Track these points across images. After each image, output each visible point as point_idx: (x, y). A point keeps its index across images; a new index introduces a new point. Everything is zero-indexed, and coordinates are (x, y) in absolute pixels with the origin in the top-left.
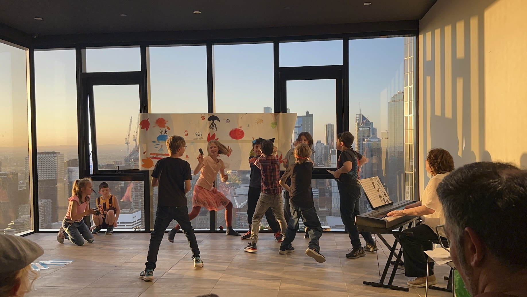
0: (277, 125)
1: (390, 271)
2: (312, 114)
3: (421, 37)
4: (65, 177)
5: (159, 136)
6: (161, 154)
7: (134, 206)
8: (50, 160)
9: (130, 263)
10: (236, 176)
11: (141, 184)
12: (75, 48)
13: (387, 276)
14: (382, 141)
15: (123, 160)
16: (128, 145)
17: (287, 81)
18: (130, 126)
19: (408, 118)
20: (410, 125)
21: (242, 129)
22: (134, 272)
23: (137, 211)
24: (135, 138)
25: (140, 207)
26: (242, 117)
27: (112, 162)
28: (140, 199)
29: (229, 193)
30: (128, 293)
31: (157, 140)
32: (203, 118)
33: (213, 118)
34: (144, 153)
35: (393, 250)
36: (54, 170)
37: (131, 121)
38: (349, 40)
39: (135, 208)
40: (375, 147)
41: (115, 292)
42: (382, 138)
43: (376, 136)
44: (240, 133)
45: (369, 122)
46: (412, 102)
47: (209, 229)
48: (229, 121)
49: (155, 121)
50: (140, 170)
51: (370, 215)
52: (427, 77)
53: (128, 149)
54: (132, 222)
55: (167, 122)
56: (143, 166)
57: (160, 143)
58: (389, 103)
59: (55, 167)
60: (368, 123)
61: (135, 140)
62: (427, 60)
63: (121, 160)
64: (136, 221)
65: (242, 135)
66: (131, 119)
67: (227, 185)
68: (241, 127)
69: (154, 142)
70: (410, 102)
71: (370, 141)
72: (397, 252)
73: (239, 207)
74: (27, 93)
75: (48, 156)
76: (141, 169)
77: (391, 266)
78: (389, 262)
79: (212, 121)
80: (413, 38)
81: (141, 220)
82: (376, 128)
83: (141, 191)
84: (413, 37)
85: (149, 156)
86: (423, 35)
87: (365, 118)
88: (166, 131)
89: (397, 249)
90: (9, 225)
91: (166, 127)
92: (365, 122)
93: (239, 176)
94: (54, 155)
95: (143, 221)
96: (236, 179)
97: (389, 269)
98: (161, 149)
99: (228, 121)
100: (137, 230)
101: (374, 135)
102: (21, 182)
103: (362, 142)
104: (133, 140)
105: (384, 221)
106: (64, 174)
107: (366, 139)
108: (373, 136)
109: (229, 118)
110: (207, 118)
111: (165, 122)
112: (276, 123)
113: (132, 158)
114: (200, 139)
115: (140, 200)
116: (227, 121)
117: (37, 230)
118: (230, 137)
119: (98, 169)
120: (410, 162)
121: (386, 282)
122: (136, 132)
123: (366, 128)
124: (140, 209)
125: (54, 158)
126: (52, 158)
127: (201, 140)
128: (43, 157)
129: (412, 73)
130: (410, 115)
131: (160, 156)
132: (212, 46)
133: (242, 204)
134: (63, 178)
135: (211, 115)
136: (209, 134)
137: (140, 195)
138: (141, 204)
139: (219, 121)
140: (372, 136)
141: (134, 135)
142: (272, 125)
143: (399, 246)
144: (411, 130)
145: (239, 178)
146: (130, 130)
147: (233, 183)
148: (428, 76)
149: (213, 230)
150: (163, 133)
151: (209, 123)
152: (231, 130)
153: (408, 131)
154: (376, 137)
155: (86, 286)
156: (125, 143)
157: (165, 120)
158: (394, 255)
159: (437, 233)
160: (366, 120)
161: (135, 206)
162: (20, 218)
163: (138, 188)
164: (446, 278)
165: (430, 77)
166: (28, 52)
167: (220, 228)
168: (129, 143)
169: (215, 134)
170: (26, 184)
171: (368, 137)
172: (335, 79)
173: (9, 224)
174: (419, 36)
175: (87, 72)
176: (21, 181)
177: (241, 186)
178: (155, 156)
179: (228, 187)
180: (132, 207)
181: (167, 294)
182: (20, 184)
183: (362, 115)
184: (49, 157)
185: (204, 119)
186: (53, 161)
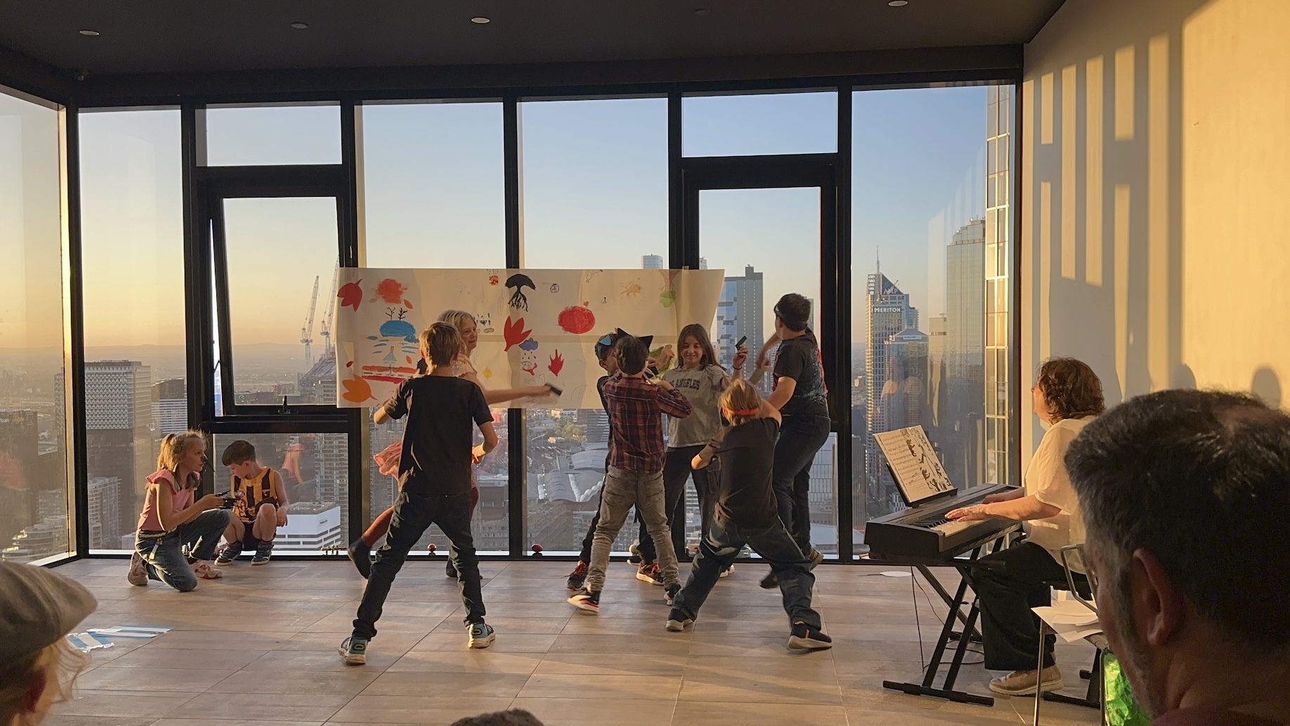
0: (674, 298)
1: (949, 656)
2: (762, 274)
3: (1028, 86)
4: (153, 424)
5: (384, 324)
6: (390, 368)
7: (322, 494)
8: (117, 380)
9: (314, 635)
10: (573, 423)
11: (340, 442)
12: (179, 106)
13: (940, 667)
14: (930, 340)
15: (297, 382)
16: (307, 345)
17: (700, 191)
18: (314, 298)
19: (993, 283)
20: (999, 300)
21: (590, 308)
22: (322, 655)
23: (330, 508)
24: (326, 328)
25: (336, 498)
26: (589, 277)
27: (270, 386)
28: (337, 478)
29: (556, 465)
30: (307, 706)
31: (380, 333)
32: (494, 281)
33: (518, 281)
34: (349, 365)
35: (955, 604)
36: (126, 406)
37: (316, 288)
38: (853, 92)
39: (327, 499)
40: (912, 356)
41: (275, 706)
42: (930, 334)
43: (917, 327)
44: (584, 317)
45: (899, 292)
46: (1004, 245)
47: (507, 553)
48: (557, 288)
49: (376, 287)
50: (338, 407)
51: (901, 519)
52: (1043, 184)
53: (308, 355)
54: (316, 534)
55: (405, 289)
56: (345, 396)
57: (387, 340)
58: (948, 249)
59: (128, 399)
60: (897, 296)
61: (327, 334)
62: (1042, 143)
63: (292, 382)
64: (326, 532)
65: (589, 322)
66: (317, 283)
67: (552, 445)
68: (586, 304)
69: (374, 338)
70: (1001, 245)
71: (902, 339)
72: (966, 610)
73: (579, 498)
74: (61, 216)
75: (111, 371)
76: (340, 405)
77: (952, 645)
78: (947, 633)
79: (515, 288)
80: (1009, 89)
81: (339, 530)
82: (916, 308)
83: (341, 460)
84: (1008, 86)
85: (361, 373)
86: (1032, 81)
87: (891, 285)
88: (402, 312)
89: (966, 603)
90: (15, 540)
91: (403, 303)
92: (891, 294)
93: (579, 424)
94: (127, 368)
95: (344, 533)
96: (573, 432)
97: (945, 650)
98: (391, 356)
99: (555, 289)
100: (330, 553)
101: (912, 325)
102: (45, 434)
103: (883, 342)
104: (322, 334)
105: (935, 535)
106: (150, 416)
107: (892, 335)
108: (910, 328)
109: (557, 280)
110: (503, 280)
111: (400, 289)
112: (673, 294)
113: (319, 379)
114: (487, 331)
115: (338, 481)
116: (553, 288)
117: (83, 553)
118: (561, 327)
119: (236, 404)
120: (999, 393)
121: (938, 683)
122: (328, 313)
123: (892, 307)
124: (337, 502)
125: (125, 375)
126: (121, 375)
127: (489, 334)
128: (99, 374)
129: (1005, 174)
130: (1001, 277)
131: (388, 373)
132: (518, 103)
133: (587, 491)
134: (147, 425)
135: (514, 272)
136: (509, 320)
137: (337, 469)
138: (340, 490)
139: (533, 287)
140: (906, 328)
141: (323, 322)
142: (662, 298)
143: (970, 595)
144: (1001, 314)
145: (582, 428)
146: (313, 309)
147: (567, 441)
148: (1045, 181)
149: (516, 553)
150: (395, 318)
151: (508, 293)
152: (564, 310)
153: (994, 317)
154: (916, 331)
155: (203, 690)
156: (302, 341)
157: (400, 285)
158: (957, 618)
159: (1062, 565)
160: (892, 289)
161: (325, 494)
162: (43, 522)
163: (333, 451)
164: (1084, 675)
165: (1049, 185)
166: (63, 114)
167: (533, 549)
168: (311, 341)
169: (522, 319)
170: (56, 439)
171: (897, 331)
172: (819, 188)
173: (15, 538)
174: (1024, 83)
175: (209, 165)
176: (44, 432)
177: (585, 449)
178: (375, 373)
179: (553, 450)
180: (317, 499)
181: (403, 711)
182: (42, 440)
183: (883, 276)
184: (115, 374)
185: (497, 282)
186: (123, 385)
